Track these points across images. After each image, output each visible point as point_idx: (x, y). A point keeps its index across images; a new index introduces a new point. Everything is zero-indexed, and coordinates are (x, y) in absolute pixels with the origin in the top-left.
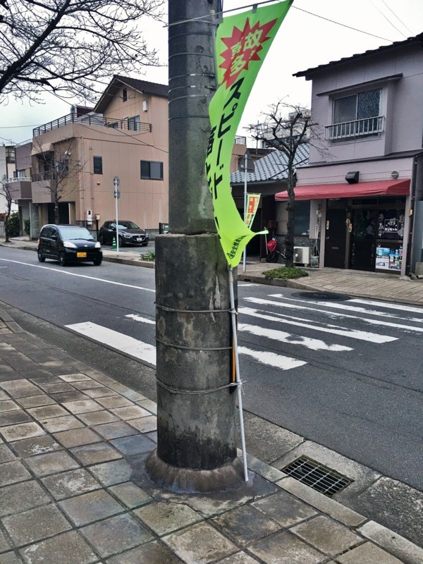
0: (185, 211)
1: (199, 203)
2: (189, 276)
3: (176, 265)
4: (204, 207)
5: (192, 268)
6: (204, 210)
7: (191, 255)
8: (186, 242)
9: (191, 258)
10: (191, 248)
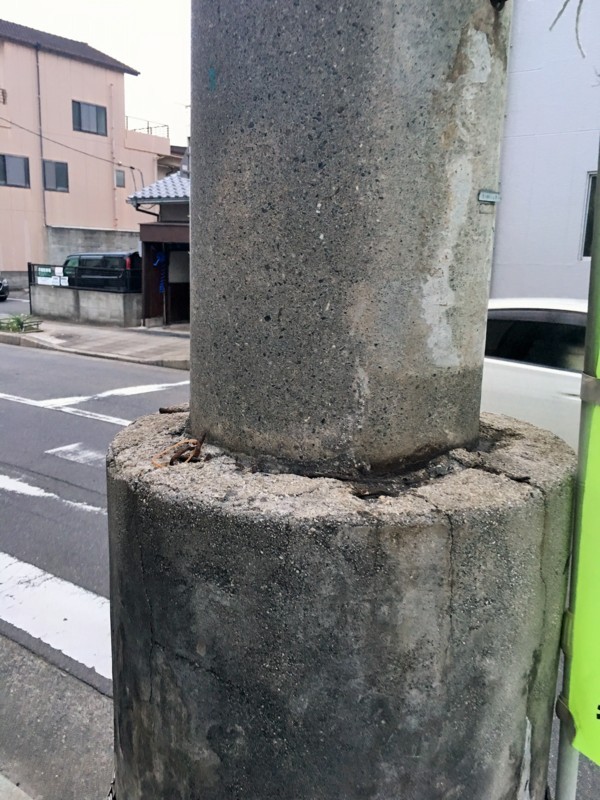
0: (335, 326)
1: (424, 269)
2: (389, 772)
3: (301, 705)
4: (450, 299)
5: (413, 722)
6: (451, 314)
7: (409, 643)
8: (380, 557)
9: (408, 663)
10: (410, 594)
